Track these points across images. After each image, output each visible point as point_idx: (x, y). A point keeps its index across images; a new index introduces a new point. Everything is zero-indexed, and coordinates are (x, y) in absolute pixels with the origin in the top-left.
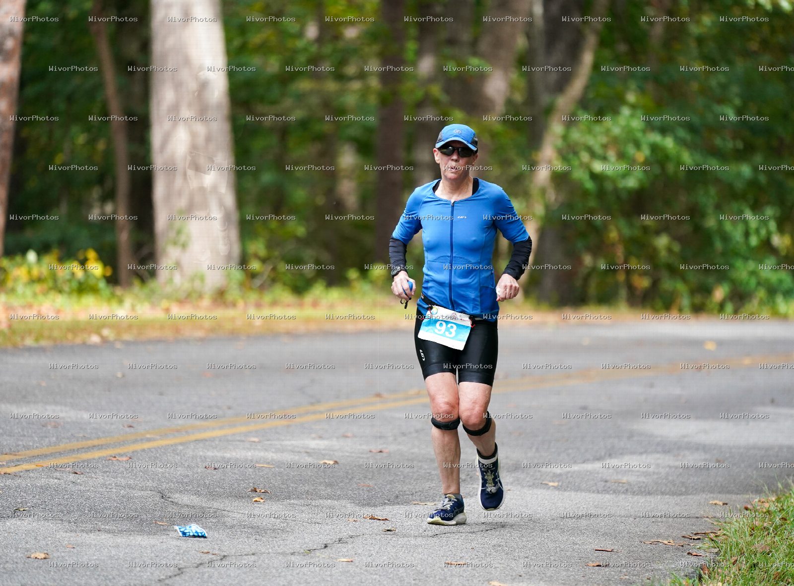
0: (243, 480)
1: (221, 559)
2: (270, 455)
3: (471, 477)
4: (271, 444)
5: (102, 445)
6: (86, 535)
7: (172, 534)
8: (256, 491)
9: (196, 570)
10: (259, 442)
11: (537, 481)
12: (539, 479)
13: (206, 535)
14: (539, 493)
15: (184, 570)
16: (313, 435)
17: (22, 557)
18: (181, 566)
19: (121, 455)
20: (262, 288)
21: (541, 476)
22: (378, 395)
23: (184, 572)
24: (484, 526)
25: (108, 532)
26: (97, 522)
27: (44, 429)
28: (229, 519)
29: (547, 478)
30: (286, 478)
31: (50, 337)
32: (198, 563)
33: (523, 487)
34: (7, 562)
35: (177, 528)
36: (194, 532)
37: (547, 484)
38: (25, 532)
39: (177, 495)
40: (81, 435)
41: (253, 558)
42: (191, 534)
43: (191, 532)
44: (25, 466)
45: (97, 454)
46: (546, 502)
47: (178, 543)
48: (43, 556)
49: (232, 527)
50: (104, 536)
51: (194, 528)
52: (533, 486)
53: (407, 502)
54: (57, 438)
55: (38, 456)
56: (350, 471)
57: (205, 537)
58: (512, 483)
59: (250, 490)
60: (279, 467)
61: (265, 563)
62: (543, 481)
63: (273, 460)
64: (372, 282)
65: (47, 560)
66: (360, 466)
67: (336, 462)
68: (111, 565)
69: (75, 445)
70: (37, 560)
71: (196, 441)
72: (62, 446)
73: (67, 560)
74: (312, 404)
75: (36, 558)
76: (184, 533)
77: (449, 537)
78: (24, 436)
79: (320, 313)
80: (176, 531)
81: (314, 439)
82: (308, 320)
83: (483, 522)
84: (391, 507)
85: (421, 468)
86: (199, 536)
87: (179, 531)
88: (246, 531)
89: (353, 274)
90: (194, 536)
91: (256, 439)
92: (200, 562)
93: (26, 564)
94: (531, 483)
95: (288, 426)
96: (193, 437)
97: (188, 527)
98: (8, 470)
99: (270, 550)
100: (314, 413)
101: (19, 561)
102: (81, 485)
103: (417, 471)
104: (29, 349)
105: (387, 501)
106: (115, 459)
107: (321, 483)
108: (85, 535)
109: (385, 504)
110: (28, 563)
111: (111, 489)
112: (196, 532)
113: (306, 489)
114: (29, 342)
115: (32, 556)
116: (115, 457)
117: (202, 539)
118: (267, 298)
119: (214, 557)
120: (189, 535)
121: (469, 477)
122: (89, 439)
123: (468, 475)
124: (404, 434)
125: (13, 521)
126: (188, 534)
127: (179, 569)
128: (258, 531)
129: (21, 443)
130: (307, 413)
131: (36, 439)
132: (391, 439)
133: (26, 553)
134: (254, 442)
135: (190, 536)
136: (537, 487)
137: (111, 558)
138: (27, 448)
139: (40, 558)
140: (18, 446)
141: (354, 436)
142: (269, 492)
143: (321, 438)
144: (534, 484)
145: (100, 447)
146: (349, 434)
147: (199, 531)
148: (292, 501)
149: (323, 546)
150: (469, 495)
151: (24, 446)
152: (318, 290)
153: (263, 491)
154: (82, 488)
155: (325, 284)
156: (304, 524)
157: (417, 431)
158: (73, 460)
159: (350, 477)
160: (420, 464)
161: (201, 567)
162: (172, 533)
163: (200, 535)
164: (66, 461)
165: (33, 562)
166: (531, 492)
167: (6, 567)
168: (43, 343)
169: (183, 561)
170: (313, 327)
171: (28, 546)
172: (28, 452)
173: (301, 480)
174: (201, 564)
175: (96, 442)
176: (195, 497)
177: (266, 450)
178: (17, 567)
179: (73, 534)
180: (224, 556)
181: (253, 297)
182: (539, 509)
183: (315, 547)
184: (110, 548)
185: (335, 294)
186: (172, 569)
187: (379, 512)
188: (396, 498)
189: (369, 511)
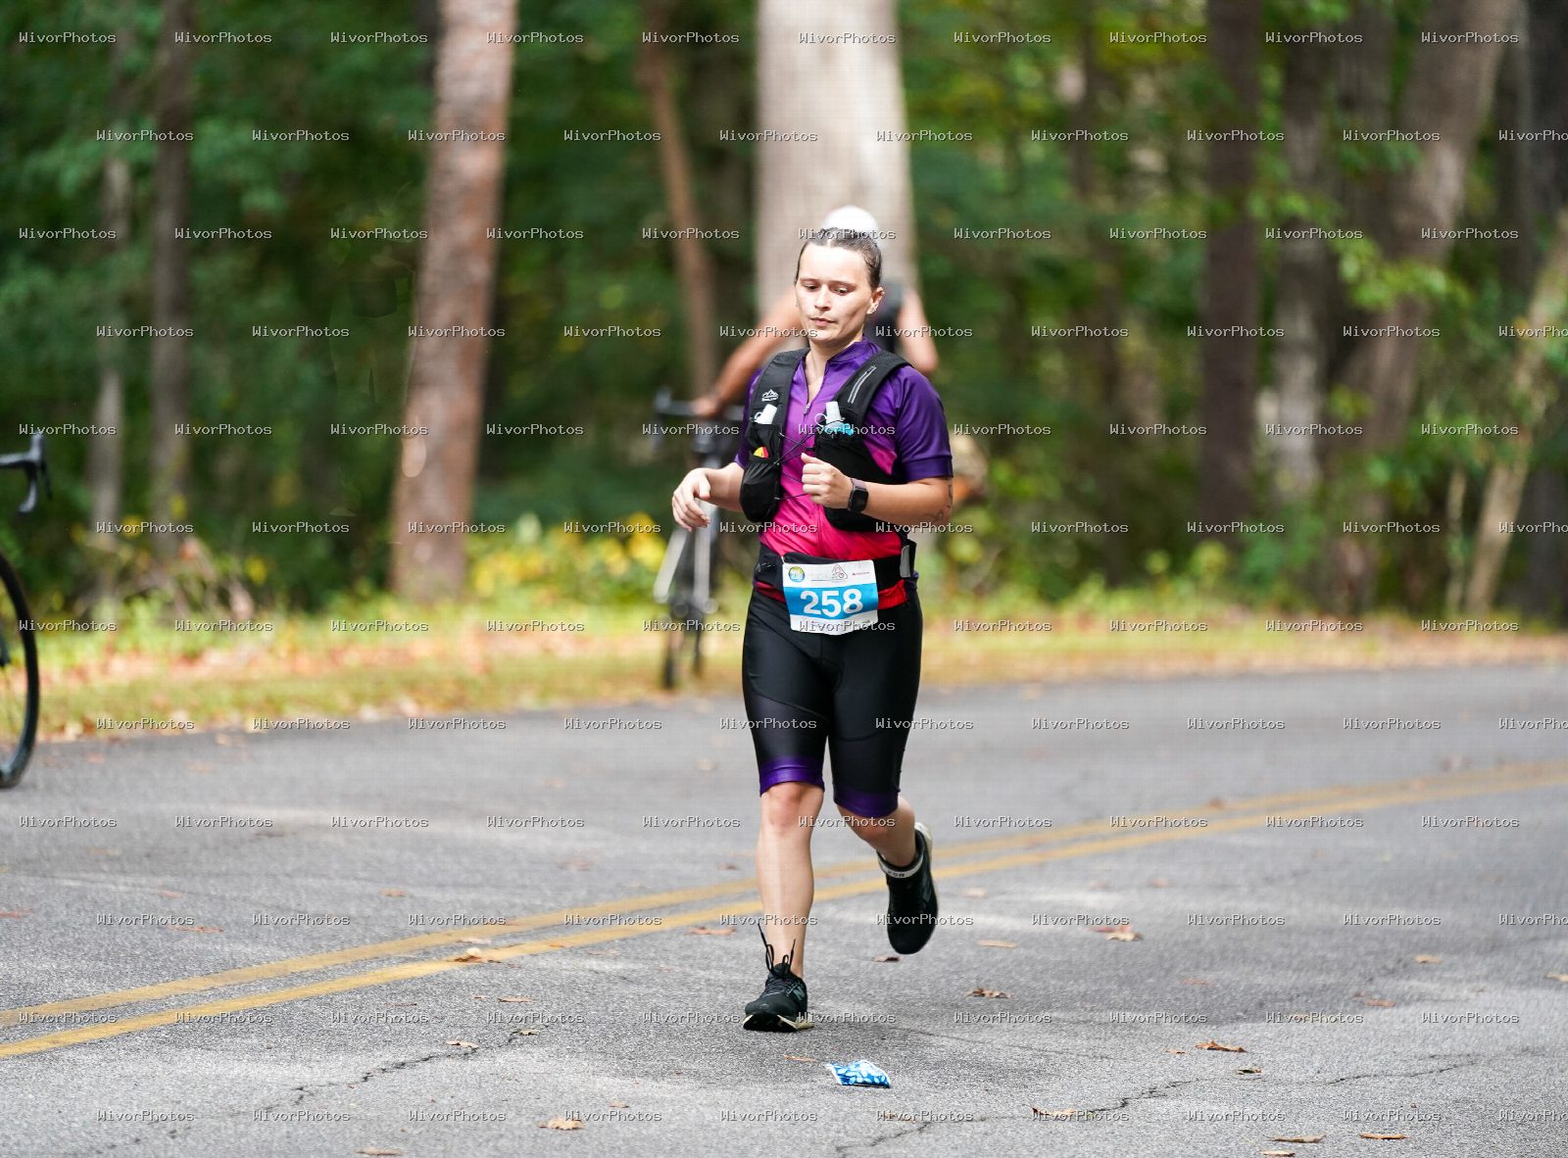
0: (956, 973)
1: (920, 1130)
2: (1008, 923)
3: (1405, 966)
4: (1008, 902)
5: (678, 905)
6: (655, 1084)
7: (824, 1081)
8: (983, 995)
9: (871, 1151)
10: (985, 897)
11: (1536, 973)
12: (1541, 968)
13: (889, 1081)
14: (1541, 996)
15: (849, 1151)
16: (1092, 883)
17: (530, 1126)
18: (840, 1144)
19: (715, 924)
20: (980, 592)
21: (1544, 962)
22: (1216, 803)
23: (848, 1154)
24: (1434, 1063)
25: (697, 1075)
26: (673, 1057)
27: (564, 873)
28: (932, 1051)
29: (1556, 966)
30: (1040, 968)
31: (569, 692)
32: (874, 1136)
33: (1509, 984)
34: (501, 1136)
35: (830, 1067)
36: (865, 1075)
37: (1555, 979)
38: (535, 1078)
39: (829, 1003)
40: (635, 884)
41: (982, 1127)
42: (860, 1080)
43: (858, 1075)
44: (531, 946)
45: (669, 923)
46: (1557, 1014)
47: (834, 1098)
48: (571, 1124)
49: (938, 1065)
50: (689, 1084)
51: (865, 1069)
52: (1527, 983)
54: (590, 892)
55: (554, 926)
56: (1166, 955)
57: (887, 1086)
58: (1486, 978)
59: (970, 992)
60: (1025, 946)
61: (1005, 1137)
62: (1548, 971)
63: (1014, 932)
64: (1196, 579)
65: (580, 1131)
66: (1186, 944)
67: (1138, 937)
68: (704, 1143)
69: (625, 904)
70: (559, 1131)
71: (862, 894)
72: (599, 908)
73: (617, 1132)
74: (1087, 821)
75: (557, 1128)
76: (845, 1079)
77: (1367, 1085)
78: (524, 887)
79: (1097, 638)
80: (828, 1073)
81: (1093, 890)
82: (1071, 655)
83: (1432, 1053)
84: (1249, 1025)
85: (1306, 946)
86: (874, 1084)
87: (834, 1072)
88: (966, 1072)
89: (1158, 562)
90: (865, 1084)
91: (979, 892)
92: (879, 1134)
93: (539, 1141)
94: (1525, 977)
95: (1041, 866)
96: (855, 889)
97: (852, 1067)
98: (497, 955)
99: (1016, 1112)
100: (1092, 838)
101: (525, 1134)
102: (639, 984)
103: (1299, 954)
104: (528, 716)
105: (1242, 1014)
106: (702, 932)
107: (1109, 979)
108: (650, 1082)
109: (1238, 1018)
110: (542, 1138)
111: (698, 991)
112: (869, 1076)
113: (1082, 988)
114: (528, 701)
115: (550, 1124)
116: (703, 928)
117: (882, 1090)
118: (991, 611)
119: (907, 1126)
120: (856, 1082)
121: (1402, 964)
122: (653, 892)
123: (1400, 961)
124: (1269, 880)
125: (510, 1055)
126: (853, 1080)
127: (839, 1149)
128: (992, 1074)
129: (517, 901)
130: (1076, 840)
131: (549, 893)
132: (1244, 890)
133: (537, 1118)
134: (975, 897)
135: (857, 1084)
136: (1536, 985)
137: (703, 1127)
138: (531, 910)
139: (565, 1127)
140: (513, 906)
141: (1172, 884)
142: (1009, 996)
143: (1106, 888)
144: (1530, 979)
145: (674, 908)
146: (1162, 880)
147: (874, 1074)
148: (1055, 1014)
149: (1119, 1103)
150: (1404, 1000)
151: (525, 908)
152: (1091, 593)
153: (997, 994)
154: (642, 990)
155: (1103, 582)
156: (1080, 1058)
157: (1295, 874)
158: (622, 935)
159: (1167, 966)
160: (1303, 940)
161: (881, 1145)
162: (822, 1077)
163: (877, 1081)
164: (608, 936)
165: (551, 1135)
166: (1525, 993)
167: (499, 1145)
168: (556, 703)
169: (846, 1132)
170: (1081, 668)
171: (540, 1105)
172: (533, 918)
173: (1071, 972)
174: (881, 1139)
175: (665, 898)
176: (863, 1006)
177: (1000, 913)
178: (521, 1146)
179: (629, 1081)
180: (924, 1124)
181: (963, 609)
182: (1543, 1027)
183: (1103, 1105)
184: (701, 1109)
185: (1123, 603)
186: (824, 1148)
187: (1226, 1035)
188: (1260, 1008)
189: (1207, 1034)
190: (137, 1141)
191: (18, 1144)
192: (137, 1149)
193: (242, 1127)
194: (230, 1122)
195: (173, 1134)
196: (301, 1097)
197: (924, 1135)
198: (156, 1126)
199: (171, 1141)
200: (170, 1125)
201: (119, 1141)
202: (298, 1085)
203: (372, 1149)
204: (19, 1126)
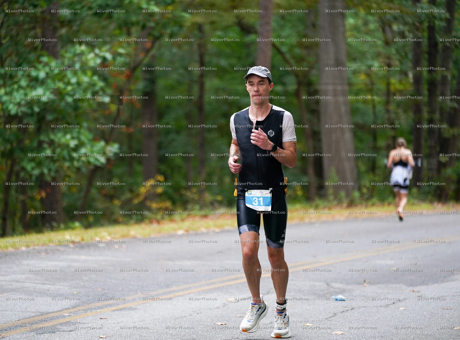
0: (360, 277)
1: (352, 309)
8: (365, 282)
9: (341, 314)
15: (336, 314)
16: (389, 259)
18: (335, 313)
28: (355, 293)
39: (333, 284)
41: (364, 308)
47: (334, 303)
49: (356, 296)
51: (340, 297)
53: (427, 284)
57: (345, 301)
59: (363, 281)
61: (369, 311)
68: (307, 313)
76: (337, 299)
83: (458, 291)
84: (420, 287)
88: (361, 298)
92: (343, 311)
95: (378, 256)
97: (338, 297)
99: (372, 305)
107: (391, 278)
109: (418, 285)
113: (386, 280)
117: (343, 302)
119: (348, 309)
124: (425, 257)
127: (335, 314)
128: (366, 298)
132: (420, 259)
134: (364, 262)
137: (307, 310)
142: (371, 282)
143: (391, 259)
148: (380, 285)
149: (393, 303)
153: (368, 281)
161: (343, 313)
169: (336, 310)
174: (343, 312)
176: (341, 284)
177: (369, 265)
180: (353, 308)
183: (389, 303)
186: (332, 314)
187: (416, 289)
188: (423, 283)
189: (412, 288)
190: (190, 315)
191: (166, 316)
192: (190, 317)
193: (212, 312)
194: (210, 311)
195: (198, 314)
196: (224, 306)
197: (352, 311)
198: (194, 312)
199: (197, 315)
200: (197, 312)
201: (187, 315)
202: (224, 303)
203: (238, 316)
204: (167, 312)
